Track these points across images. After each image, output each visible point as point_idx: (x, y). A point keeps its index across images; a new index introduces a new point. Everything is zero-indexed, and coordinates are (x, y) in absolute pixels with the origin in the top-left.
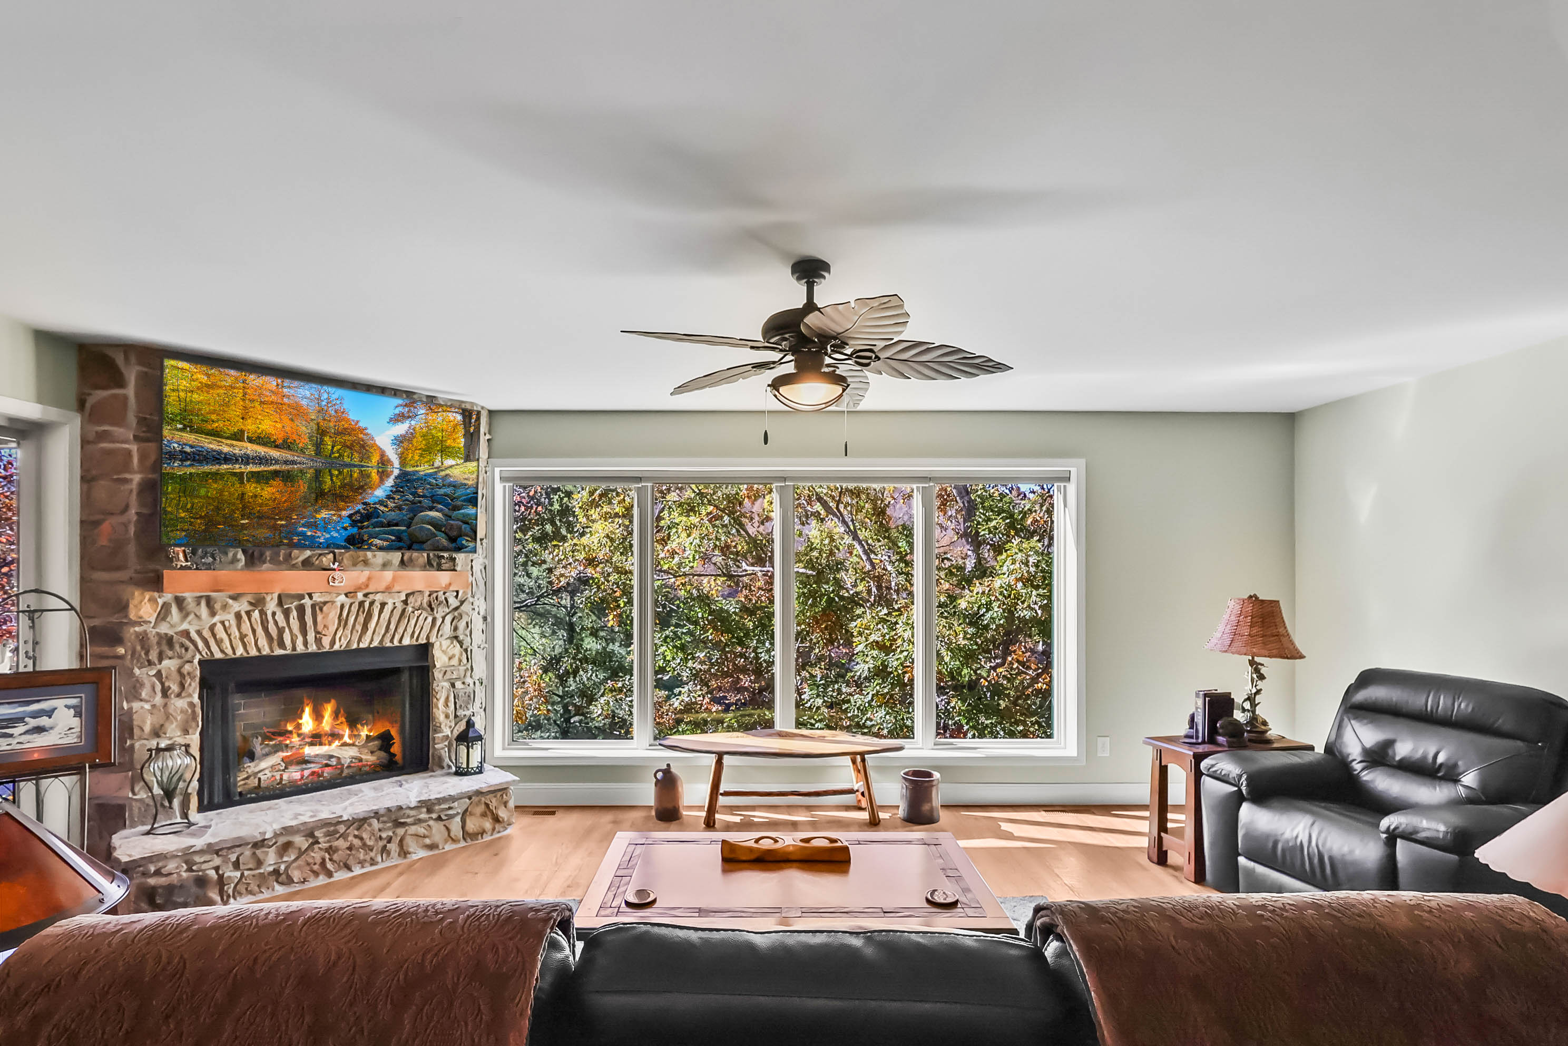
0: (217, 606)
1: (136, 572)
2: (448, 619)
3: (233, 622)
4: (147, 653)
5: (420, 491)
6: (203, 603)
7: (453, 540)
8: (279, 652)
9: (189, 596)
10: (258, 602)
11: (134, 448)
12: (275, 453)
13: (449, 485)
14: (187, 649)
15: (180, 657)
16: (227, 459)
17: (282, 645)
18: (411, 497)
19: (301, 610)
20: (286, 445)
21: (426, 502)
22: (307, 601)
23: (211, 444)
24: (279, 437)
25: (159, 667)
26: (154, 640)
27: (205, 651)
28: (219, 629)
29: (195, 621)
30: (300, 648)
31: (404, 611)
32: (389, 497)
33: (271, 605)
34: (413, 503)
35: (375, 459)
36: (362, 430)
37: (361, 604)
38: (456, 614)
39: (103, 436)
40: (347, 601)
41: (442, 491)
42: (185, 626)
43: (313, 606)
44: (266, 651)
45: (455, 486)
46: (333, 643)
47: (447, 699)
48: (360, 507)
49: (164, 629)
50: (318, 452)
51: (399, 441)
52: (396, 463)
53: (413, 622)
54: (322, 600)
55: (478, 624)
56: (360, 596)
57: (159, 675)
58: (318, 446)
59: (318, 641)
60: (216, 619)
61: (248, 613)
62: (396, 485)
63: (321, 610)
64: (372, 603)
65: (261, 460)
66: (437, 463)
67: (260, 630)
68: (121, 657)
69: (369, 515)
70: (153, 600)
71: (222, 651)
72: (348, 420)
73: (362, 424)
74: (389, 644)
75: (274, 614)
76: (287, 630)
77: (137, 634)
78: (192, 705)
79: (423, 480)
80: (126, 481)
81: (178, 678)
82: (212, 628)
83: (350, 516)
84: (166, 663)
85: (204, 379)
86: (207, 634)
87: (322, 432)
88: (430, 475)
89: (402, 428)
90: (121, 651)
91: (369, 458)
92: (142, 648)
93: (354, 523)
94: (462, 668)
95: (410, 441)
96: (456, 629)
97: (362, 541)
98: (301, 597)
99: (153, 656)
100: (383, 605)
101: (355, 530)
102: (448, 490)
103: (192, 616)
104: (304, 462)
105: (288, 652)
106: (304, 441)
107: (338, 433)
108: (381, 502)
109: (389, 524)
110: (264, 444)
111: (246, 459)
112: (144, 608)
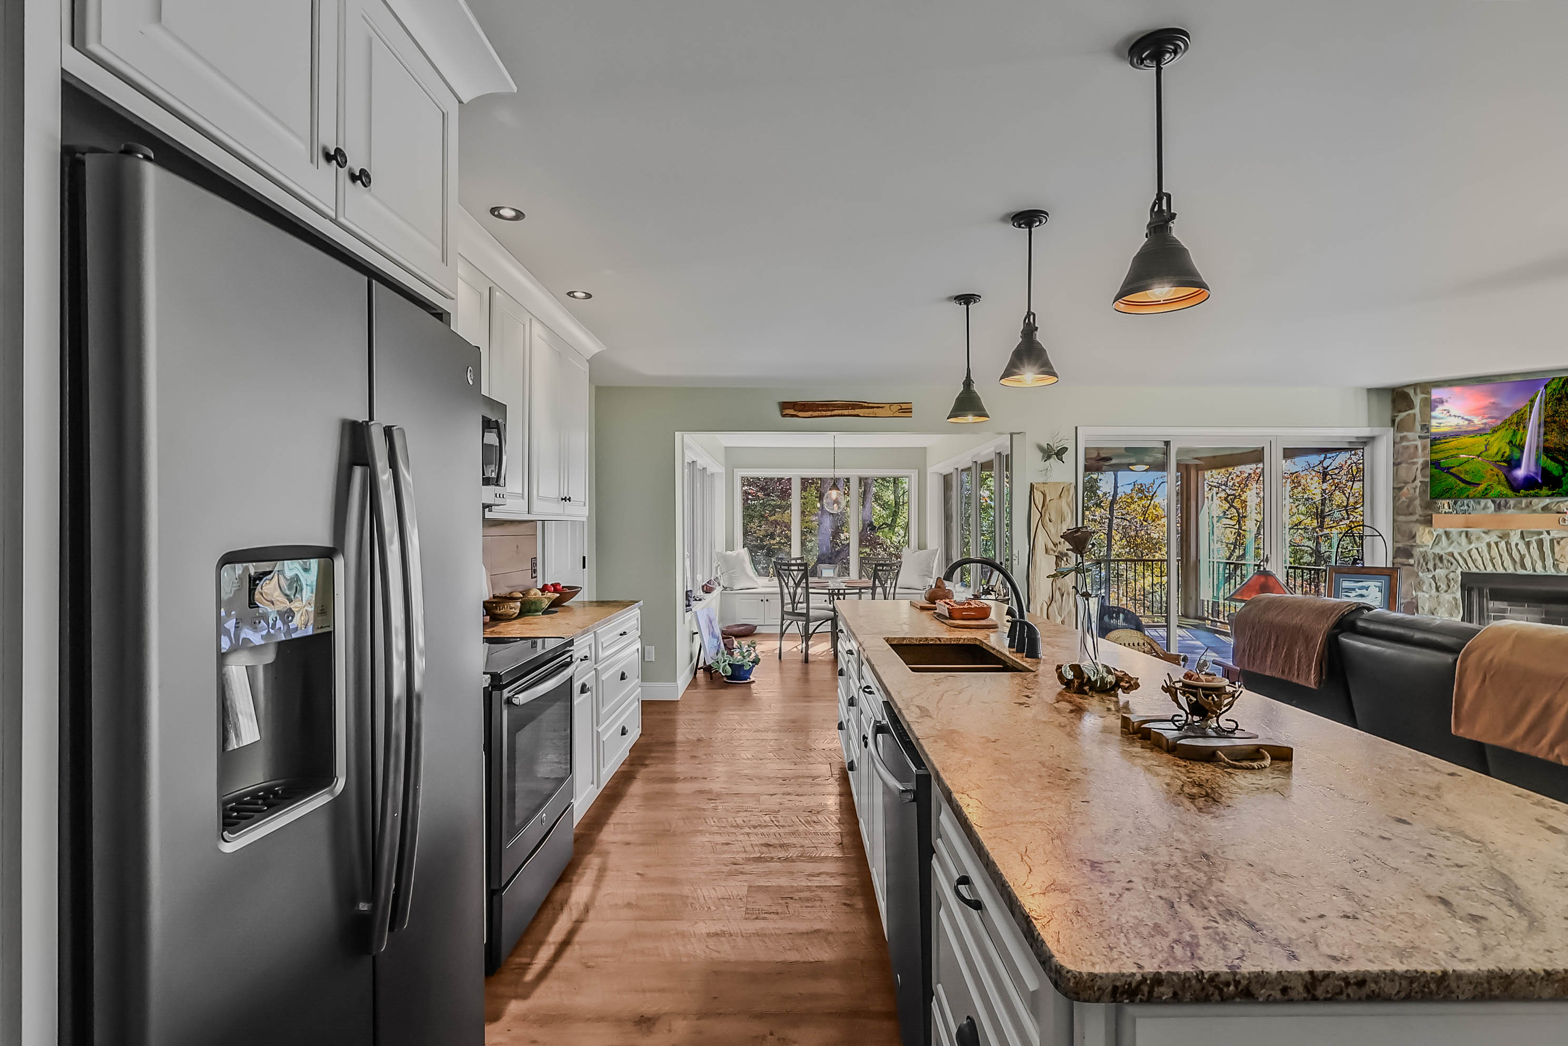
0: (1473, 538)
1: (1420, 516)
3: (1485, 549)
4: (1426, 564)
6: (1463, 535)
8: (1521, 572)
9: (1454, 531)
10: (1504, 536)
11: (1419, 443)
14: (1452, 564)
15: (1447, 568)
17: (1523, 566)
19: (1540, 543)
22: (1545, 536)
25: (1434, 573)
26: (1431, 557)
27: (1464, 566)
28: (1475, 554)
29: (1457, 546)
30: (1540, 571)
33: (1515, 538)
42: (1450, 550)
43: (1552, 541)
44: (1511, 570)
49: (1437, 550)
54: (1560, 536)
57: (1434, 577)
59: (1555, 566)
60: (1473, 546)
61: (1496, 543)
63: (1558, 543)
67: (1505, 555)
68: (1412, 565)
70: (1430, 533)
71: (1477, 567)
75: (1517, 545)
76: (1527, 556)
77: (1421, 553)
78: (1455, 599)
80: (1415, 463)
81: (1446, 581)
82: (1469, 552)
84: (1437, 571)
86: (1466, 555)
90: (1411, 561)
92: (1424, 560)
98: (1540, 533)
99: (1431, 566)
103: (1455, 544)
105: (1531, 572)
112: (1425, 537)
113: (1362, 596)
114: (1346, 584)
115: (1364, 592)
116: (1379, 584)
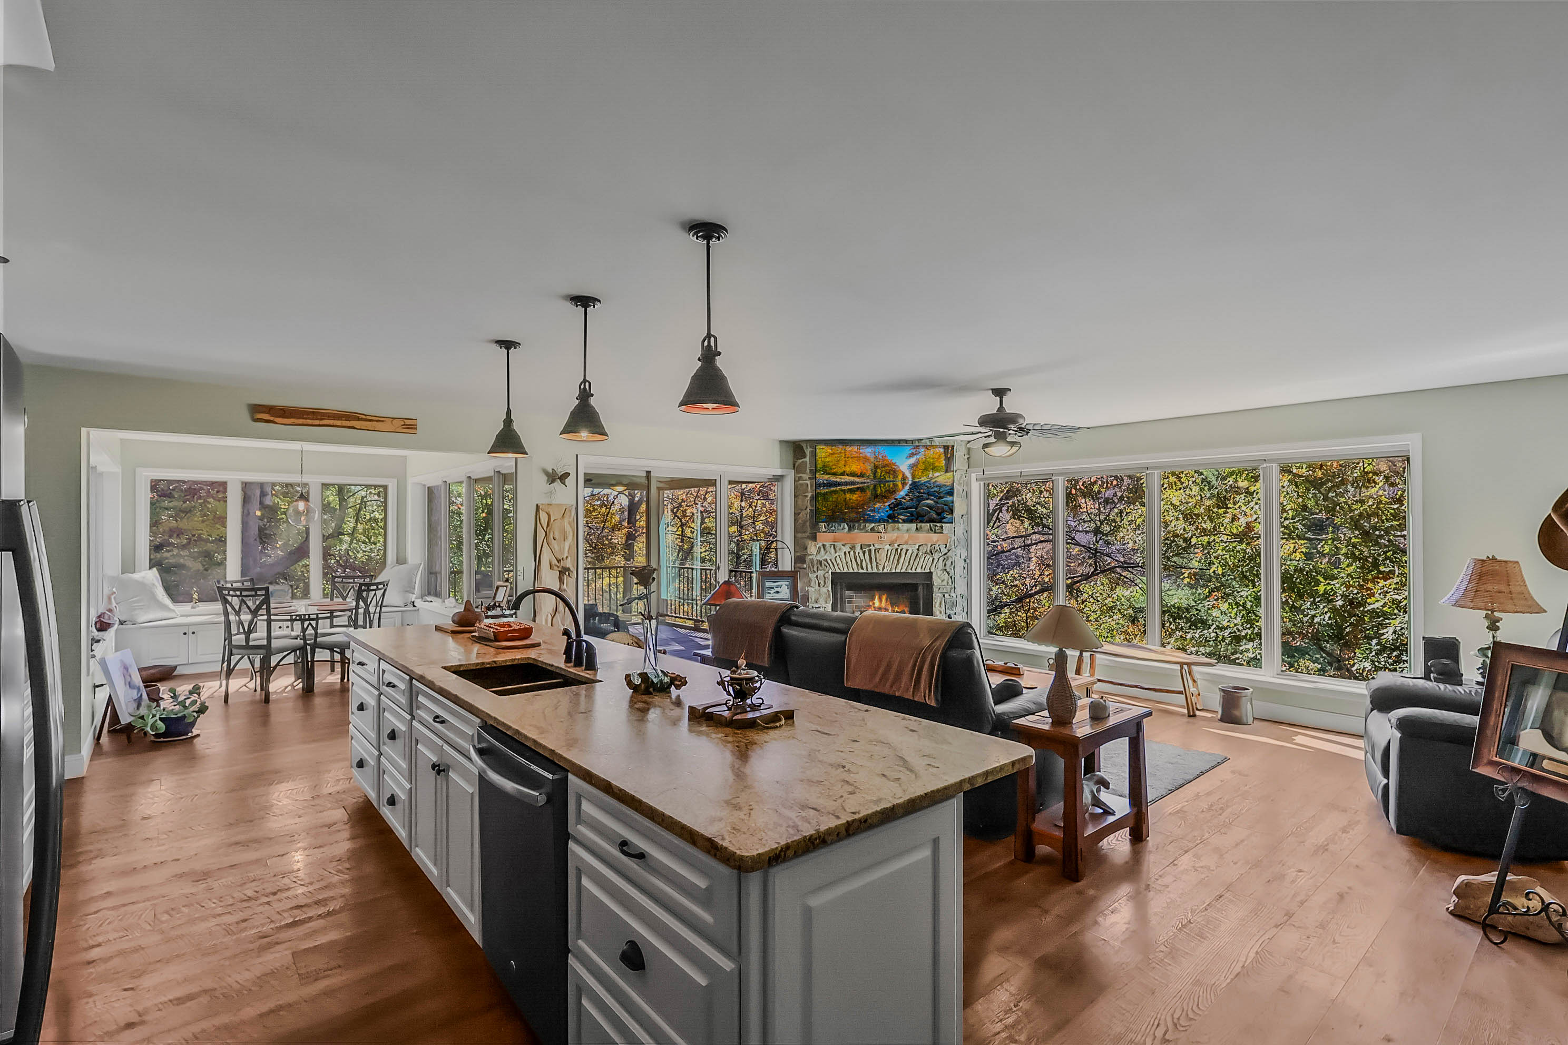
0: (837, 549)
1: (810, 533)
2: (941, 559)
3: (844, 556)
4: (813, 568)
5: (922, 491)
6: (833, 547)
7: (939, 514)
8: (861, 571)
9: (827, 544)
10: (853, 548)
11: (809, 482)
12: (857, 480)
13: (937, 486)
14: (826, 567)
15: (825, 571)
16: (839, 484)
17: (862, 569)
18: (917, 494)
19: (870, 551)
20: (862, 475)
21: (925, 496)
22: (872, 547)
23: (833, 479)
24: (858, 471)
25: (818, 574)
26: (815, 562)
27: (833, 568)
28: (838, 558)
29: (829, 555)
30: (870, 570)
31: (917, 554)
32: (907, 495)
33: (858, 549)
34: (918, 497)
35: (900, 477)
36: (894, 464)
37: (897, 550)
38: (945, 557)
39: (800, 478)
40: (890, 548)
41: (933, 490)
42: (825, 557)
43: (875, 550)
44: (856, 571)
45: (940, 486)
46: (883, 568)
47: (940, 603)
48: (893, 501)
49: (819, 558)
50: (875, 477)
51: (912, 466)
52: (910, 478)
53: (922, 560)
54: (879, 548)
55: (960, 564)
56: (896, 546)
57: (817, 577)
58: (875, 474)
59: (877, 567)
60: (837, 554)
61: (849, 552)
62: (910, 489)
63: (878, 552)
64: (901, 550)
65: (852, 483)
66: (931, 476)
67: (853, 560)
68: (805, 569)
69: (898, 504)
70: (815, 545)
71: (839, 569)
72: (887, 460)
73: (893, 461)
74: (910, 571)
75: (859, 553)
76: (864, 560)
77: (810, 559)
78: (828, 593)
79: (923, 485)
80: (806, 497)
81: (823, 580)
82: (835, 558)
83: (889, 505)
84: (820, 572)
85: (830, 451)
86: (834, 561)
87: (876, 467)
88: (927, 482)
89: (912, 460)
90: (805, 566)
91: (897, 477)
92: (812, 565)
93: (891, 509)
94: (949, 587)
95: (917, 466)
96: (945, 565)
97: (895, 517)
98: (870, 546)
99: (815, 569)
100: (907, 550)
101: (891, 512)
102: (936, 489)
103: (828, 552)
104: (869, 482)
105: (865, 571)
106: (869, 473)
107: (883, 467)
108: (903, 498)
109: (907, 508)
110: (853, 476)
111: (846, 484)
112: (812, 548)
113: (778, 592)
114: (768, 584)
115: (778, 589)
116: (787, 583)
